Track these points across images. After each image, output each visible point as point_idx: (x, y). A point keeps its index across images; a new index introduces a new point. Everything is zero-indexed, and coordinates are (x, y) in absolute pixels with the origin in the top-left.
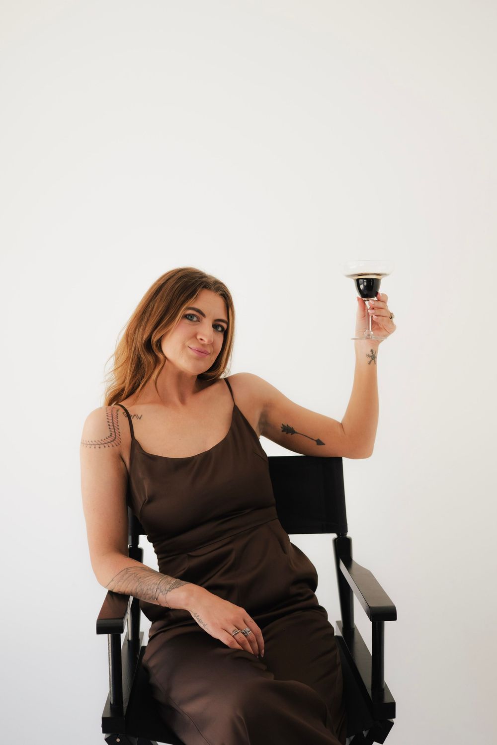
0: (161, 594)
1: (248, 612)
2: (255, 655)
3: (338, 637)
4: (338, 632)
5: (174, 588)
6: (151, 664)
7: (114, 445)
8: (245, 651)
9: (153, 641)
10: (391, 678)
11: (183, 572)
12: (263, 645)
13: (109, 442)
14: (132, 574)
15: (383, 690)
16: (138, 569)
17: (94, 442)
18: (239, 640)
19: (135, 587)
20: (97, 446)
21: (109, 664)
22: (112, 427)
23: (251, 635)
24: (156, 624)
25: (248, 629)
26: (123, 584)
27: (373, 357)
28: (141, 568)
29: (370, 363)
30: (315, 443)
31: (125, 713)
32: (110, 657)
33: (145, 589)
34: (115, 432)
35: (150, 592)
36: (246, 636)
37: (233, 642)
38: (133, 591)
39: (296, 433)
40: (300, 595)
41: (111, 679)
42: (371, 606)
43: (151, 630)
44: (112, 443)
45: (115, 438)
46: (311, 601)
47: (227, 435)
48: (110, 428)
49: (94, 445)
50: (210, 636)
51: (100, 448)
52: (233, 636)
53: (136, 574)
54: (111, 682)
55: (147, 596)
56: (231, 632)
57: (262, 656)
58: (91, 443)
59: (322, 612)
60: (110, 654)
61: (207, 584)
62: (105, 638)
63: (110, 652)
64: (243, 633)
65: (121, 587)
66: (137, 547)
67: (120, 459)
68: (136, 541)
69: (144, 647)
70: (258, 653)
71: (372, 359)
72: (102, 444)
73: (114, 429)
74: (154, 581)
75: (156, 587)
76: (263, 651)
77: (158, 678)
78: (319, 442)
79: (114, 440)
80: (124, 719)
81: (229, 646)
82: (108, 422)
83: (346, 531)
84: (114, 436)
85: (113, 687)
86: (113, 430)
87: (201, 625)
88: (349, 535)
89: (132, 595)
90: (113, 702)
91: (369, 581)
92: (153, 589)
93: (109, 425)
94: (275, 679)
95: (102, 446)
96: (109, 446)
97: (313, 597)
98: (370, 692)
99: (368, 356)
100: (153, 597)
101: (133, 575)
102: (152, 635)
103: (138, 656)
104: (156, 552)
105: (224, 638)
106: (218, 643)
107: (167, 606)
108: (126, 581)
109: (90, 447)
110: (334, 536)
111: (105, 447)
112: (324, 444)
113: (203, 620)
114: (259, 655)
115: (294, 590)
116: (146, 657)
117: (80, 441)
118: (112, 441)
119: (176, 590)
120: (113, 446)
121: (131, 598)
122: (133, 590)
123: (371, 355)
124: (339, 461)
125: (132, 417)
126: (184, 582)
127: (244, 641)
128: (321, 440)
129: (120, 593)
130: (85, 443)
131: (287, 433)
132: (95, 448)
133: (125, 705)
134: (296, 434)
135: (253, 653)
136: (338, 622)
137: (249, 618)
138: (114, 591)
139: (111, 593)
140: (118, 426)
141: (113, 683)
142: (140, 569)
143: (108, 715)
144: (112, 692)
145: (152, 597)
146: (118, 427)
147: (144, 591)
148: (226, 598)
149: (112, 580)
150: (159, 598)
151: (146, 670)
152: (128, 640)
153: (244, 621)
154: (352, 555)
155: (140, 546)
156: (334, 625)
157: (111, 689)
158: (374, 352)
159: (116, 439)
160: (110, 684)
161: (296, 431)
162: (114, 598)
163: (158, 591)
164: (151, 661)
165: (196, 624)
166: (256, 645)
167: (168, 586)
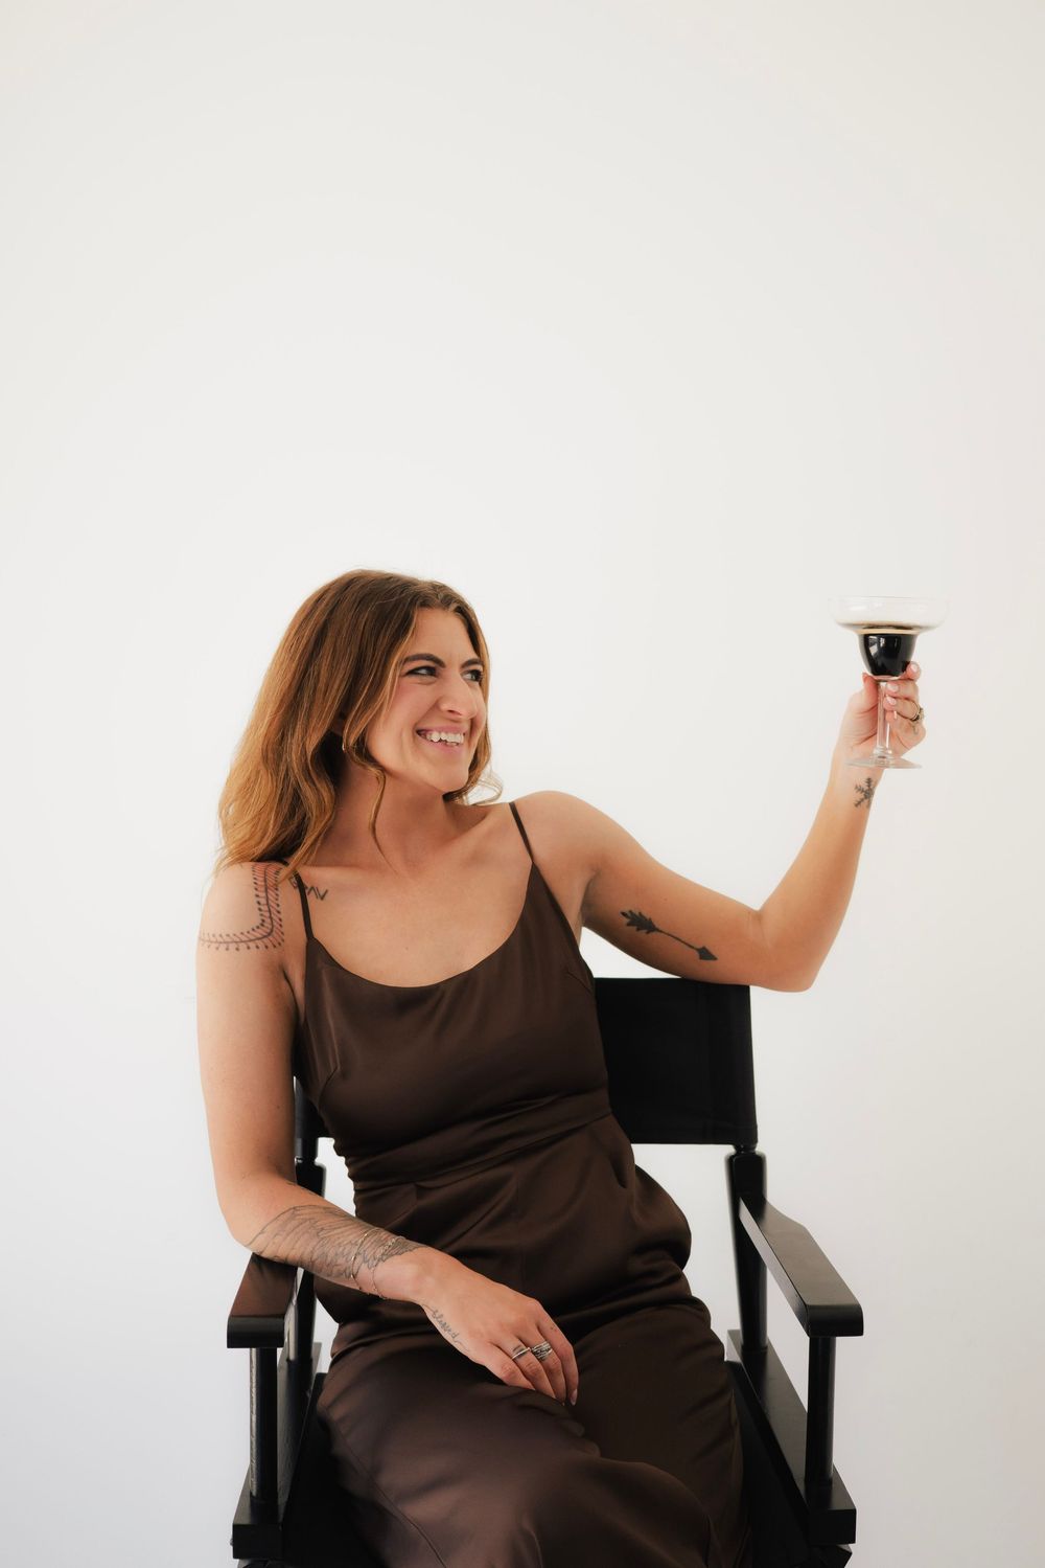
0: (364, 1267)
1: (546, 1308)
2: (557, 1401)
3: (731, 1364)
4: (732, 1354)
5: (392, 1255)
6: (337, 1414)
7: (270, 945)
8: (539, 1392)
9: (341, 1363)
10: (846, 1458)
11: (404, 1217)
12: (575, 1379)
13: (259, 939)
14: (306, 1221)
15: (830, 1482)
16: (318, 1210)
17: (225, 937)
18: (527, 1369)
19: (309, 1249)
20: (232, 947)
21: (252, 1412)
22: (265, 908)
23: (552, 1358)
24: (349, 1328)
25: (545, 1346)
26: (285, 1239)
27: (867, 792)
28: (325, 1208)
29: (858, 804)
30: (697, 954)
31: (281, 1517)
32: (254, 1396)
33: (331, 1254)
34: (271, 918)
35: (341, 1261)
36: (541, 1360)
37: (513, 1372)
38: (306, 1258)
39: (658, 930)
40: (653, 1274)
41: (254, 1443)
42: (808, 1303)
43: (337, 1341)
44: (265, 940)
45: (272, 931)
46: (675, 1287)
47: (512, 935)
48: (260, 910)
49: (225, 942)
50: (465, 1358)
51: (237, 949)
52: (514, 1360)
53: (312, 1221)
54: (254, 1450)
55: (335, 1270)
56: (510, 1350)
57: (574, 1403)
58: (220, 939)
59: (699, 1310)
60: (254, 1390)
61: (455, 1246)
62: (244, 1357)
63: (254, 1385)
64: (534, 1353)
65: (280, 1247)
66: (313, 1163)
67: (282, 975)
68: (311, 1151)
69: (321, 1376)
70: (564, 1395)
71: (866, 797)
72: (242, 942)
73: (270, 911)
74: (351, 1237)
75: (355, 1251)
76: (576, 1392)
77: (351, 1443)
78: (705, 954)
79: (269, 934)
80: (280, 1528)
81: (505, 1381)
82: (257, 896)
83: (755, 1140)
84: (270, 927)
85: (257, 1460)
86: (267, 914)
87: (446, 1335)
88: (760, 1149)
89: (302, 1267)
90: (258, 1491)
91: (802, 1250)
92: (348, 1254)
93: (259, 903)
94: (602, 1455)
95: (243, 946)
96: (257, 947)
97: (680, 1278)
98: (801, 1486)
99: (859, 789)
100: (348, 1271)
101: (308, 1223)
102: (338, 1351)
103: (309, 1395)
104: (351, 1176)
105: (495, 1364)
106: (481, 1373)
107: (375, 1293)
108: (292, 1235)
109: (217, 948)
110: (729, 1149)
111: (249, 948)
112: (715, 959)
113: (452, 1324)
114: (568, 1399)
115: (638, 1265)
116: (325, 1398)
117: (197, 934)
118: (265, 937)
119: (396, 1259)
120: (267, 947)
121: (300, 1272)
122: (306, 1253)
123: (866, 788)
124: (742, 993)
125: (307, 891)
126: (414, 1244)
127: (538, 1370)
128: (707, 947)
129: (276, 1260)
130: (207, 938)
131: (638, 930)
132: (227, 949)
133: (282, 1499)
134: (659, 934)
135: (554, 1397)
136: (732, 1333)
137: (548, 1322)
138: (264, 1255)
139: (257, 1260)
140: (278, 905)
141: (257, 1451)
142: (322, 1210)
143: (246, 1521)
144: (254, 1469)
145: (345, 1271)
146: (278, 909)
147: (329, 1259)
148: (496, 1276)
149: (262, 1232)
150: (359, 1276)
151: (325, 1426)
152: (288, 1360)
153: (539, 1328)
154: (765, 1191)
155: (318, 1161)
156: (724, 1338)
157: (254, 1465)
158: (873, 783)
159: (274, 933)
160: (251, 1454)
161: (657, 926)
162: (265, 1270)
163: (359, 1259)
164: (337, 1408)
165: (436, 1332)
166: (561, 1380)
167: (381, 1250)
